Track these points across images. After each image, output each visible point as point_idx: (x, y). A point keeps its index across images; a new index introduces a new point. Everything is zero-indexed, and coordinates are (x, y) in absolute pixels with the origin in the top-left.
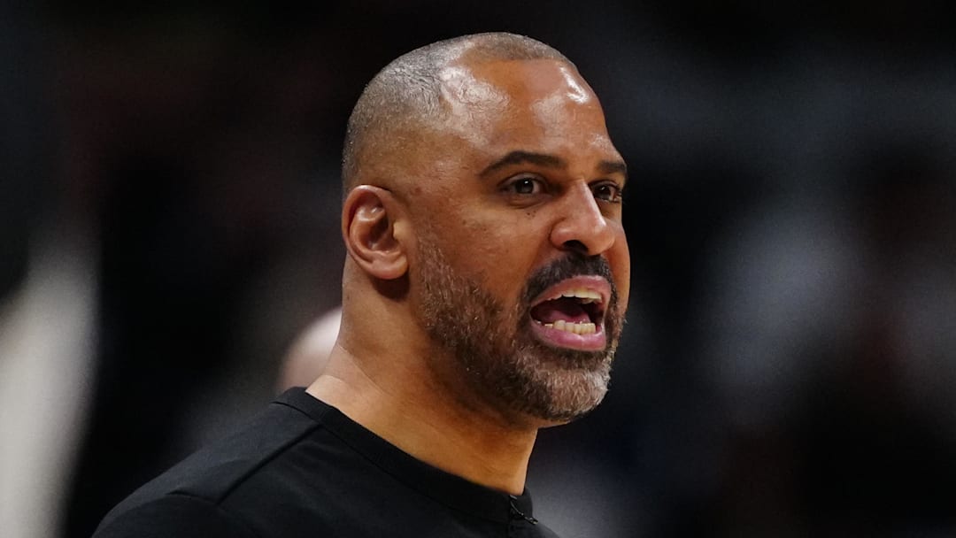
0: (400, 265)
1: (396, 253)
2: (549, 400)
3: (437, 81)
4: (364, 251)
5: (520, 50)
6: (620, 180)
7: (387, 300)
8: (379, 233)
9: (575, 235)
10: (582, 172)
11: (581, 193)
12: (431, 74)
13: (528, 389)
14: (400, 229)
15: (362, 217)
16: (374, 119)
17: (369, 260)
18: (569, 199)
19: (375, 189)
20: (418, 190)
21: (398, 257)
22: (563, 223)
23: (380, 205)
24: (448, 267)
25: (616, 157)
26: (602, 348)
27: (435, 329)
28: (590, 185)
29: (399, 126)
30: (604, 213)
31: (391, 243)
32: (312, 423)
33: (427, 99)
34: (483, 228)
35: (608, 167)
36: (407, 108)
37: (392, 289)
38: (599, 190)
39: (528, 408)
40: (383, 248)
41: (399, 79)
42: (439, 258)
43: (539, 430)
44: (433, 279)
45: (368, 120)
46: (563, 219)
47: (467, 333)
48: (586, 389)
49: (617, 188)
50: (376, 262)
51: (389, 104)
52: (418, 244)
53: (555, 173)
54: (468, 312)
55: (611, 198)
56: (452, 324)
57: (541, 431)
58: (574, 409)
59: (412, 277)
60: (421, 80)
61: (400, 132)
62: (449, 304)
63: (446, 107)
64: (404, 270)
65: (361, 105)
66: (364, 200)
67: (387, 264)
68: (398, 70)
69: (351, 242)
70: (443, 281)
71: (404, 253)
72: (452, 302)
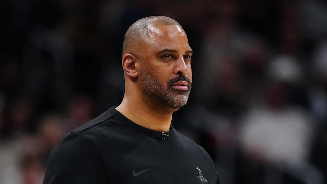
0: (136, 74)
1: (136, 71)
2: (174, 103)
3: (147, 29)
4: (128, 70)
5: (168, 22)
6: (191, 54)
7: (133, 82)
8: (131, 66)
9: (179, 70)
10: (181, 53)
11: (181, 59)
12: (145, 27)
13: (169, 102)
14: (136, 65)
15: (127, 61)
16: (131, 37)
17: (129, 72)
18: (178, 61)
19: (131, 55)
20: (141, 56)
21: (135, 72)
22: (176, 68)
23: (132, 59)
24: (148, 76)
25: (190, 49)
26: (187, 90)
27: (144, 90)
28: (183, 56)
29: (137, 39)
30: (186, 63)
31: (134, 68)
32: (112, 115)
33: (144, 33)
34: (157, 67)
35: (188, 52)
36: (140, 35)
37: (134, 79)
38: (185, 57)
39: (169, 106)
40: (132, 69)
41: (138, 27)
42: (146, 73)
43: (173, 112)
44: (145, 78)
45: (130, 36)
46: (176, 67)
47: (153, 91)
48: (183, 99)
49: (190, 56)
50: (130, 73)
51: (135, 33)
52: (141, 69)
53: (175, 54)
54: (154, 86)
55: (188, 59)
56: (149, 89)
57: (173, 113)
58: (180, 105)
59: (139, 77)
60: (143, 28)
61: (137, 41)
62: (149, 84)
63: (149, 36)
64: (137, 75)
65: (128, 32)
66: (127, 57)
67: (133, 73)
68: (138, 24)
69: (124, 67)
70: (147, 79)
71: (137, 71)
72: (150, 84)
